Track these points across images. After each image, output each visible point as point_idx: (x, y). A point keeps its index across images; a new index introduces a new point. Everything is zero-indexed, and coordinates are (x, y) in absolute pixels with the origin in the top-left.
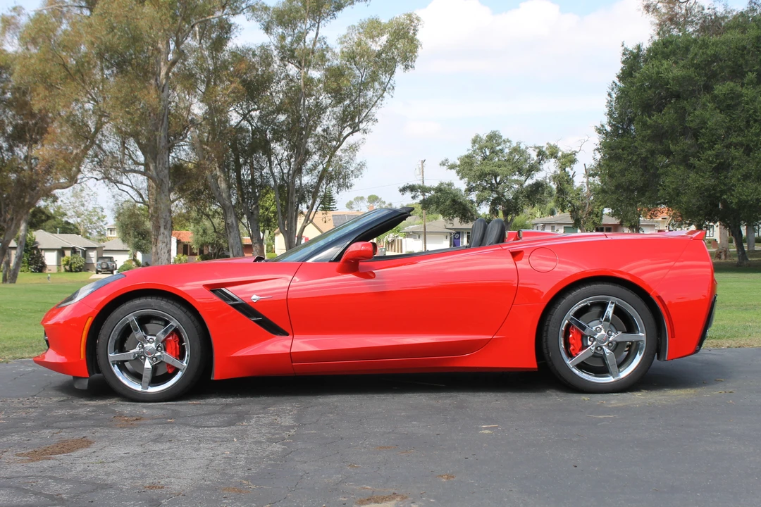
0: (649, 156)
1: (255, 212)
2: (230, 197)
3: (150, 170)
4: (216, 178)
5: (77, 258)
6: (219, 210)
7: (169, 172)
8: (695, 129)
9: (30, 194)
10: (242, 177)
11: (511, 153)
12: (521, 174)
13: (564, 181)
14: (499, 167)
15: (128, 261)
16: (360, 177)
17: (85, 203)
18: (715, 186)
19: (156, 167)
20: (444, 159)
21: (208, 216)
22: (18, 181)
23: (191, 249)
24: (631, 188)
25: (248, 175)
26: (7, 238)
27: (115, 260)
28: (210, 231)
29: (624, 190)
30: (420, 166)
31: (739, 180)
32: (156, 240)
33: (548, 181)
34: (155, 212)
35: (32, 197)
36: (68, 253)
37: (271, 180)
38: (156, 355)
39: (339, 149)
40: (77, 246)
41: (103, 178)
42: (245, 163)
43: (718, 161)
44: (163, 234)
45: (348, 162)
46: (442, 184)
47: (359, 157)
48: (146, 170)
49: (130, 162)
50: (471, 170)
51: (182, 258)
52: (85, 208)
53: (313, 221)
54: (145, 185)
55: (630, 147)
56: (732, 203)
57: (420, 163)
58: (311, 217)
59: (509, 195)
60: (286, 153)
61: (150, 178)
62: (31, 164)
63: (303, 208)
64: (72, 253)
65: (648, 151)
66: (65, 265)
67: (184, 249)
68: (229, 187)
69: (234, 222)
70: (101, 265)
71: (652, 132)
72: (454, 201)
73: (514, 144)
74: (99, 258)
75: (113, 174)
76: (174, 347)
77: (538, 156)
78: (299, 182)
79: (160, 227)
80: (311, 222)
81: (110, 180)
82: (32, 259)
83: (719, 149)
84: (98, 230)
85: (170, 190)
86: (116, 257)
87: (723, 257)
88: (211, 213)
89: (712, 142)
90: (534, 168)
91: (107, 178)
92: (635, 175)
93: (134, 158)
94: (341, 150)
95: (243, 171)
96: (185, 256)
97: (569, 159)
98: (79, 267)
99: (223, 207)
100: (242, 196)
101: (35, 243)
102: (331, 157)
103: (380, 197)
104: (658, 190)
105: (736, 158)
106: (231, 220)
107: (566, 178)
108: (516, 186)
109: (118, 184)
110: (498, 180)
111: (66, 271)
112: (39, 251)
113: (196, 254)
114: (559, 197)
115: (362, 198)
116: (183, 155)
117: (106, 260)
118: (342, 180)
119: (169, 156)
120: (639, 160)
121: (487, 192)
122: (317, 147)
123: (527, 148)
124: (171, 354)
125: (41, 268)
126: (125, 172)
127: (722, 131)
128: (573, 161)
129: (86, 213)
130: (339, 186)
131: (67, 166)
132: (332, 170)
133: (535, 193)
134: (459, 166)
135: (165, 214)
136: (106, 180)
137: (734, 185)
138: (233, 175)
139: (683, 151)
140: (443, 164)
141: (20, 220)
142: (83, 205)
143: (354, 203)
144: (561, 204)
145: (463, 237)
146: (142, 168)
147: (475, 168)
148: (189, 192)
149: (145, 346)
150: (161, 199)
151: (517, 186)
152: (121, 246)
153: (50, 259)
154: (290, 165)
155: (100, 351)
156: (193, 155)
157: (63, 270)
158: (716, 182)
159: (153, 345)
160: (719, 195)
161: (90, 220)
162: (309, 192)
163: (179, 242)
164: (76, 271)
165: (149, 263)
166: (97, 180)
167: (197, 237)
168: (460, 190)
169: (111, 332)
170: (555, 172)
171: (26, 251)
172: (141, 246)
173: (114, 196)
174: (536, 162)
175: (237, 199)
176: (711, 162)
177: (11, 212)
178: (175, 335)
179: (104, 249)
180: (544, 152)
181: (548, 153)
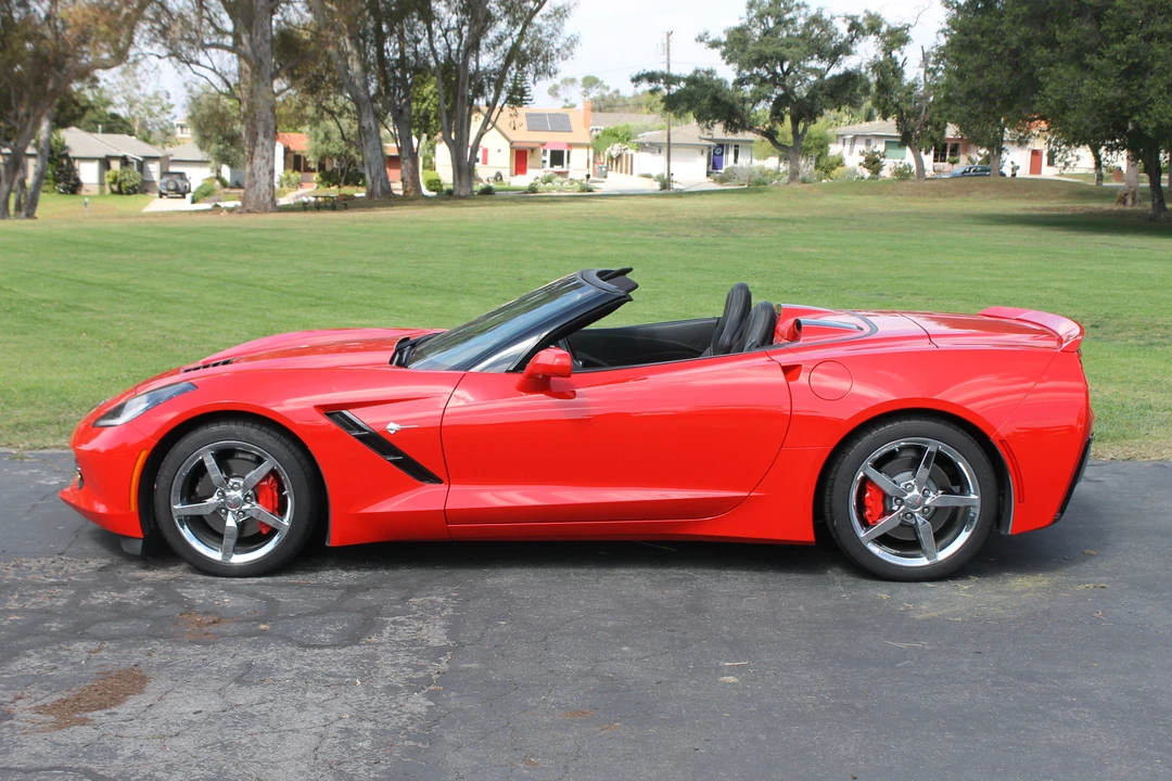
0: (1023, 47)
1: (406, 110)
2: (366, 85)
3: (241, 43)
4: (344, 56)
5: (129, 173)
6: (349, 105)
7: (272, 47)
8: (1097, 8)
9: (55, 76)
10: (386, 54)
11: (807, 25)
12: (821, 57)
13: (888, 71)
14: (788, 46)
15: (207, 179)
16: (570, 58)
17: (142, 84)
18: (1123, 99)
19: (251, 40)
20: (702, 32)
21: (332, 113)
22: (36, 54)
23: (306, 163)
24: (992, 95)
25: (395, 53)
26: (20, 145)
27: (188, 177)
28: (336, 136)
29: (981, 100)
30: (665, 41)
31: (1161, 92)
32: (252, 154)
33: (863, 70)
34: (250, 111)
35: (58, 81)
36: (115, 165)
37: (431, 59)
38: (244, 508)
39: (538, 14)
40: (130, 155)
41: (170, 55)
42: (392, 32)
43: (1130, 61)
44: (263, 144)
45: (552, 35)
46: (697, 71)
47: (569, 27)
48: (235, 45)
49: (211, 30)
50: (743, 51)
51: (292, 175)
52: (142, 92)
53: (497, 123)
54: (234, 66)
55: (993, 32)
56: (1147, 128)
57: (665, 35)
58: (493, 118)
59: (801, 91)
60: (455, 18)
61: (241, 56)
62: (56, 27)
63: (481, 102)
64: (122, 164)
65: (1020, 39)
66: (111, 183)
67: (296, 162)
68: (366, 69)
69: (373, 125)
70: (166, 184)
71: (1030, 9)
72: (716, 100)
73: (813, 11)
74: (165, 173)
75: (184, 48)
76: (270, 497)
77: (849, 30)
78: (474, 64)
79: (257, 134)
80: (494, 125)
81: (179, 57)
82: (61, 172)
83: (1133, 42)
84: (161, 126)
85: (274, 76)
86: (189, 171)
87: (1129, 201)
88: (336, 110)
89: (1123, 30)
90: (844, 49)
91: (174, 55)
92: (999, 77)
93: (218, 25)
94: (542, 16)
95: (387, 45)
96: (296, 172)
97: (898, 38)
98: (133, 187)
99: (355, 100)
100: (386, 83)
101: (64, 148)
102: (524, 27)
103: (600, 79)
104: (1034, 102)
105: (1159, 57)
106: (369, 121)
107: (891, 67)
108: (813, 78)
109: (192, 65)
110: (785, 68)
111: (113, 192)
112: (71, 160)
113: (313, 171)
114: (879, 98)
115: (573, 81)
116: (294, 18)
117: (175, 176)
118: (541, 63)
119: (271, 19)
120: (1007, 53)
121: (767, 86)
122: (503, 8)
123: (833, 18)
124: (267, 506)
125: (74, 187)
126: (204, 47)
127: (1138, 14)
128: (904, 40)
129: (143, 100)
130: (537, 72)
131: (113, 36)
132: (528, 47)
133: (844, 90)
134: (725, 44)
135: (265, 113)
136: (174, 59)
137: (1152, 101)
138: (373, 51)
139: (1076, 41)
140: (700, 39)
141: (41, 116)
142: (138, 87)
143: (561, 87)
144: (883, 108)
145: (727, 153)
146: (229, 41)
147: (750, 48)
148: (302, 80)
149: (227, 494)
150: (259, 90)
151: (815, 78)
152: (198, 155)
153: (88, 173)
154: (461, 37)
155: (159, 499)
156: (309, 16)
157: (108, 191)
158: (1124, 95)
159: (239, 494)
160: (1127, 114)
161: (149, 110)
162: (490, 79)
163: (287, 151)
164: (128, 193)
165: (241, 182)
166: (159, 57)
167: (315, 144)
168: (726, 82)
169: (175, 473)
170: (875, 57)
171: (51, 160)
172: (228, 156)
173: (185, 85)
174: (845, 41)
175: (378, 88)
176: (1119, 62)
177: (25, 104)
178: (272, 478)
179: (171, 158)
180: (859, 25)
181: (865, 26)
